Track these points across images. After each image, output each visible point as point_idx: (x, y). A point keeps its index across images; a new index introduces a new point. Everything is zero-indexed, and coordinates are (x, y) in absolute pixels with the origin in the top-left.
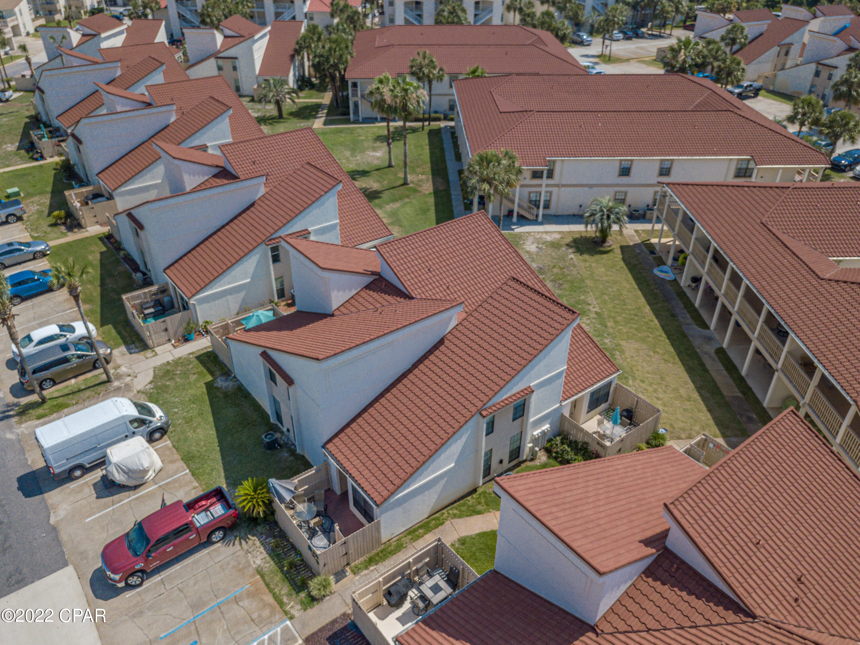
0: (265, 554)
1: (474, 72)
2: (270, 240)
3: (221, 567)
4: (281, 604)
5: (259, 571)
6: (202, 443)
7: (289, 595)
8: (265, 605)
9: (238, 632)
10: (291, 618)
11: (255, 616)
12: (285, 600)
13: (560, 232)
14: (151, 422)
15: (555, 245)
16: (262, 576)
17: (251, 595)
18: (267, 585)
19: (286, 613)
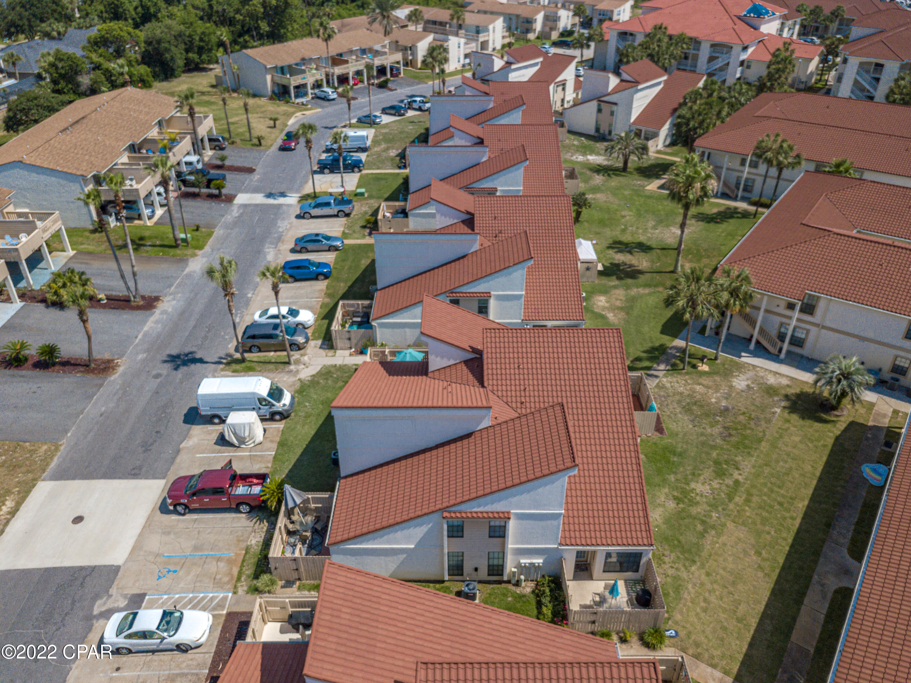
0: (261, 540)
1: (838, 166)
2: (452, 293)
3: (231, 532)
4: (239, 579)
5: (247, 549)
6: (300, 437)
7: (248, 576)
8: (230, 574)
9: (200, 581)
10: (235, 593)
11: (218, 577)
12: (243, 579)
13: (792, 379)
14: (273, 405)
15: (771, 391)
16: (246, 554)
17: (230, 562)
18: (243, 561)
19: (236, 587)
